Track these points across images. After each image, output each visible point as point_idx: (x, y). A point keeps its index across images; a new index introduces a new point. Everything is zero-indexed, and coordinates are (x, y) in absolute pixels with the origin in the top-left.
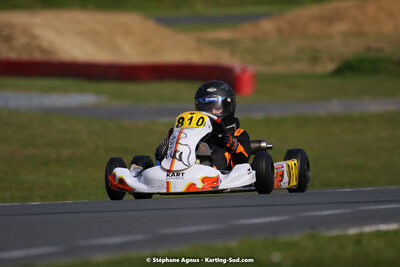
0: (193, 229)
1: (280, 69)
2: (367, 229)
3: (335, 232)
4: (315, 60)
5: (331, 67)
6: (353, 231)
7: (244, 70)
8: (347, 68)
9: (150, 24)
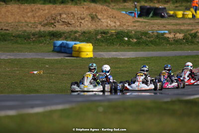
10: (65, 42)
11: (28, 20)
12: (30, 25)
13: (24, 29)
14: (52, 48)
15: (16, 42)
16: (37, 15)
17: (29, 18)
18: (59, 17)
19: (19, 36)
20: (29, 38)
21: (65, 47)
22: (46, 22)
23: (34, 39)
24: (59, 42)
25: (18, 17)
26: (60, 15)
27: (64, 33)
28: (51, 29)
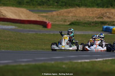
0: (43, 58)
1: (57, 23)
2: (83, 61)
3: (76, 61)
4: (65, 21)
5: (69, 23)
6: (80, 61)
7: (49, 23)
8: (72, 24)
9: (28, 11)
10: (108, 26)
11: (90, 15)
12: (91, 18)
13: (88, 20)
14: (101, 29)
15: (84, 26)
16: (95, 13)
17: (90, 14)
18: (105, 14)
19: (85, 23)
20: (91, 24)
21: (108, 29)
22: (99, 16)
23: (93, 25)
24: (105, 27)
25: (85, 14)
26: (106, 13)
27: (107, 22)
28: (101, 20)
